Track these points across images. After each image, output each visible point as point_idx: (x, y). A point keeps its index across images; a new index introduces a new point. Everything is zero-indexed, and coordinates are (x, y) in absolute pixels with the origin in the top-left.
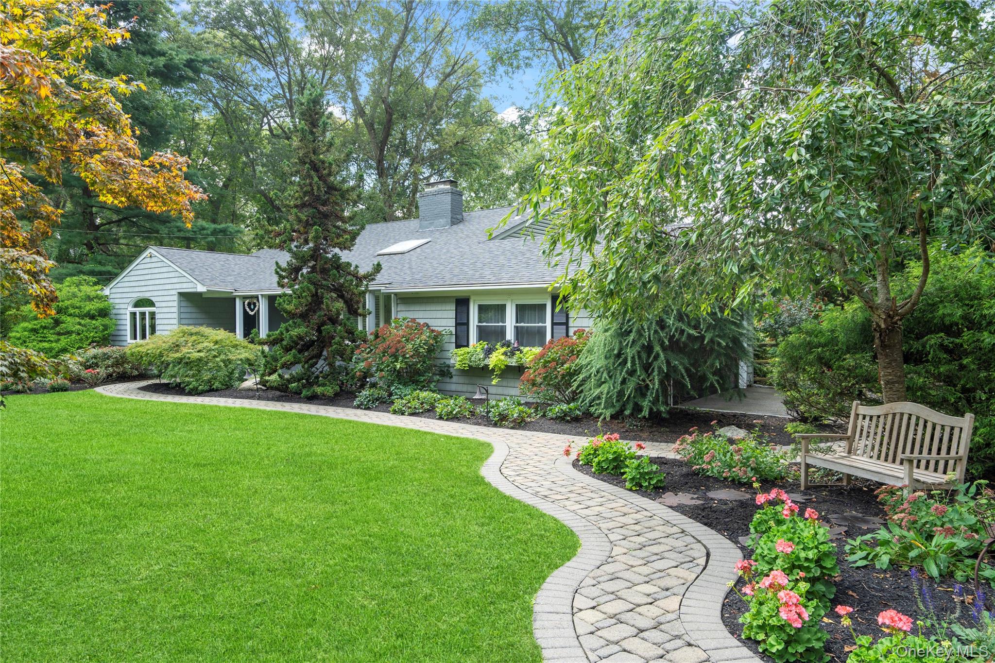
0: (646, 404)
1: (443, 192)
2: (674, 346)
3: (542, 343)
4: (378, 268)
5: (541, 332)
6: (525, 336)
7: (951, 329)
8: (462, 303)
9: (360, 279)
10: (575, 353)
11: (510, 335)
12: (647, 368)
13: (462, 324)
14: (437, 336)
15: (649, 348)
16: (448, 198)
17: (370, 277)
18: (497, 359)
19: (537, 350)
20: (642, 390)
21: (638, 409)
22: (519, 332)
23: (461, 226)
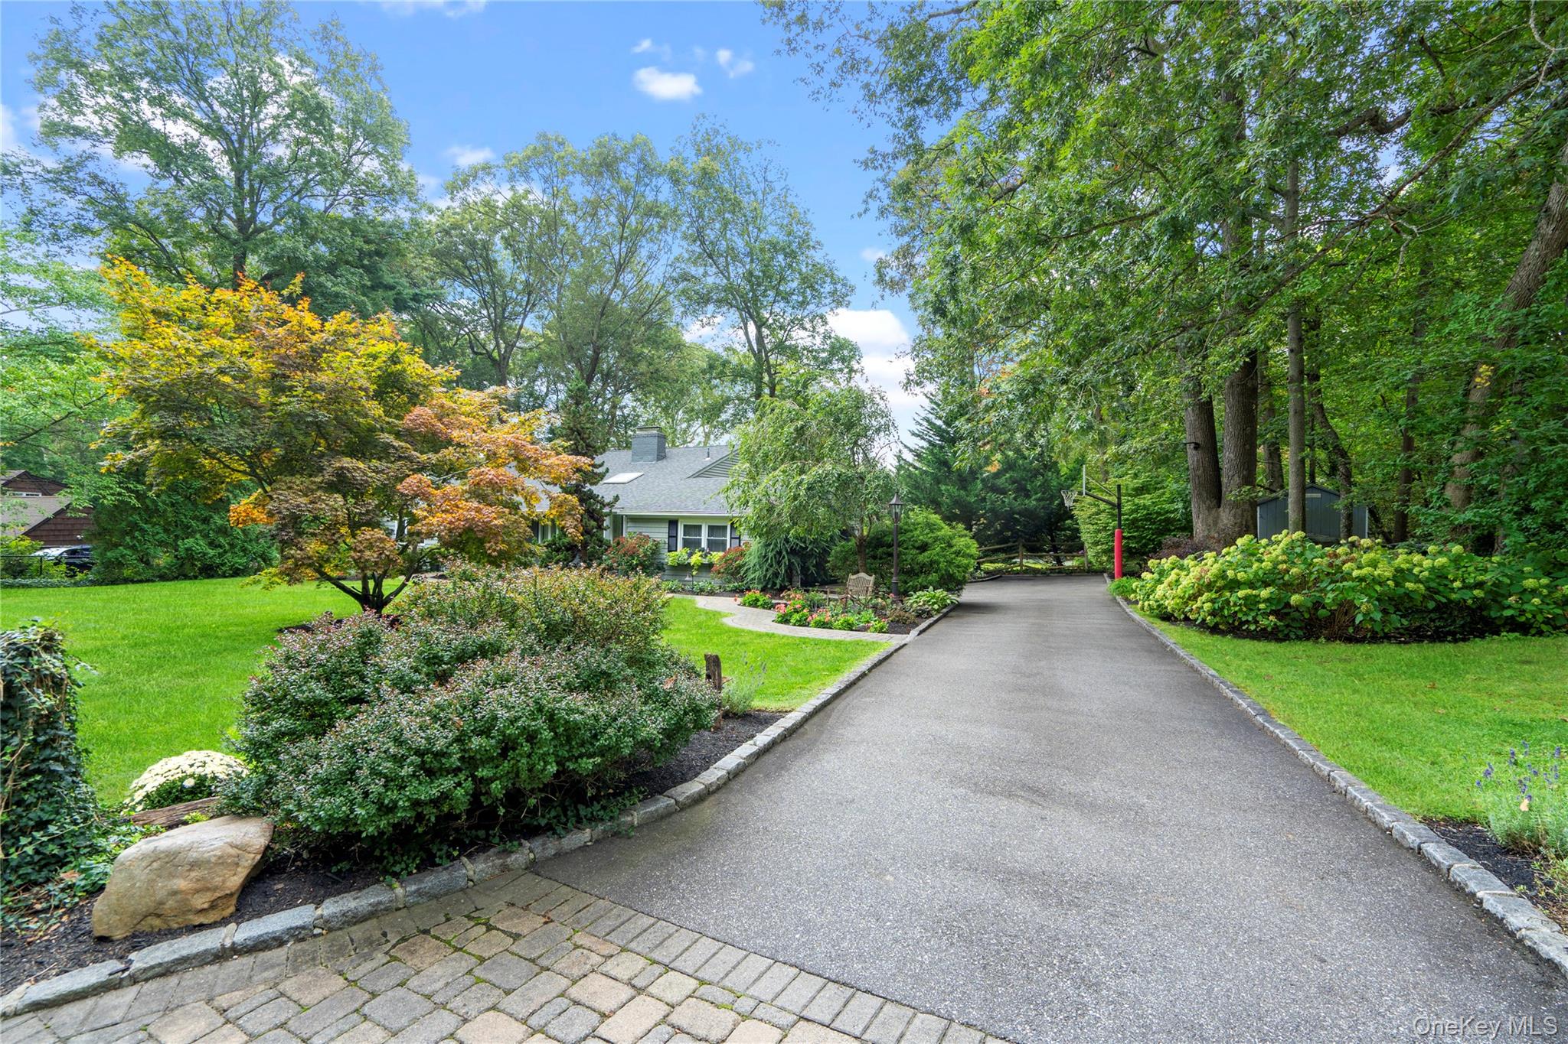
0: (778, 581)
1: (652, 436)
2: (793, 552)
3: (724, 550)
4: (617, 498)
5: (724, 543)
6: (714, 545)
7: (890, 546)
8: (673, 523)
9: (604, 505)
10: (742, 555)
11: (704, 545)
12: (779, 563)
13: (673, 537)
14: (657, 544)
15: (780, 553)
16: (656, 440)
17: (611, 505)
18: (696, 559)
19: (721, 554)
20: (776, 575)
21: (774, 584)
22: (710, 543)
23: (664, 462)
